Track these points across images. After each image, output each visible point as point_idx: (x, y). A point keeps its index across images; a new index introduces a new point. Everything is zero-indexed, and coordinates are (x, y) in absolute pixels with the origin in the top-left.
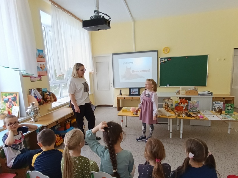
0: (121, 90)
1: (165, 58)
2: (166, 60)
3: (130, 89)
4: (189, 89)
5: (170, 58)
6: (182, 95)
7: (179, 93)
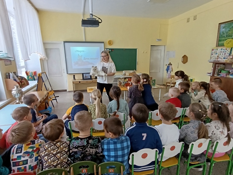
0: (74, 76)
2: (110, 51)
3: (83, 74)
5: (113, 49)
7: (125, 75)
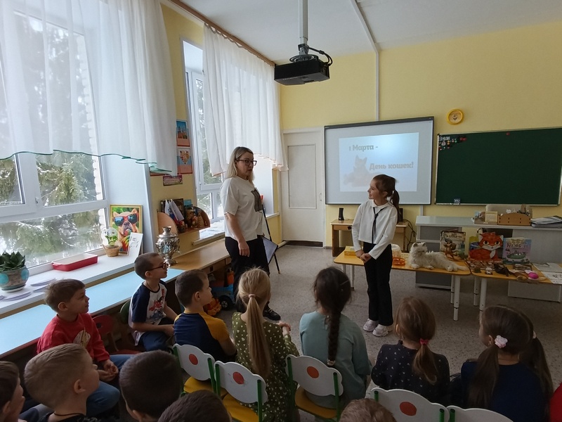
1: (452, 136)
2: (454, 141)
4: (509, 211)
6: (490, 223)
7: (483, 219)
